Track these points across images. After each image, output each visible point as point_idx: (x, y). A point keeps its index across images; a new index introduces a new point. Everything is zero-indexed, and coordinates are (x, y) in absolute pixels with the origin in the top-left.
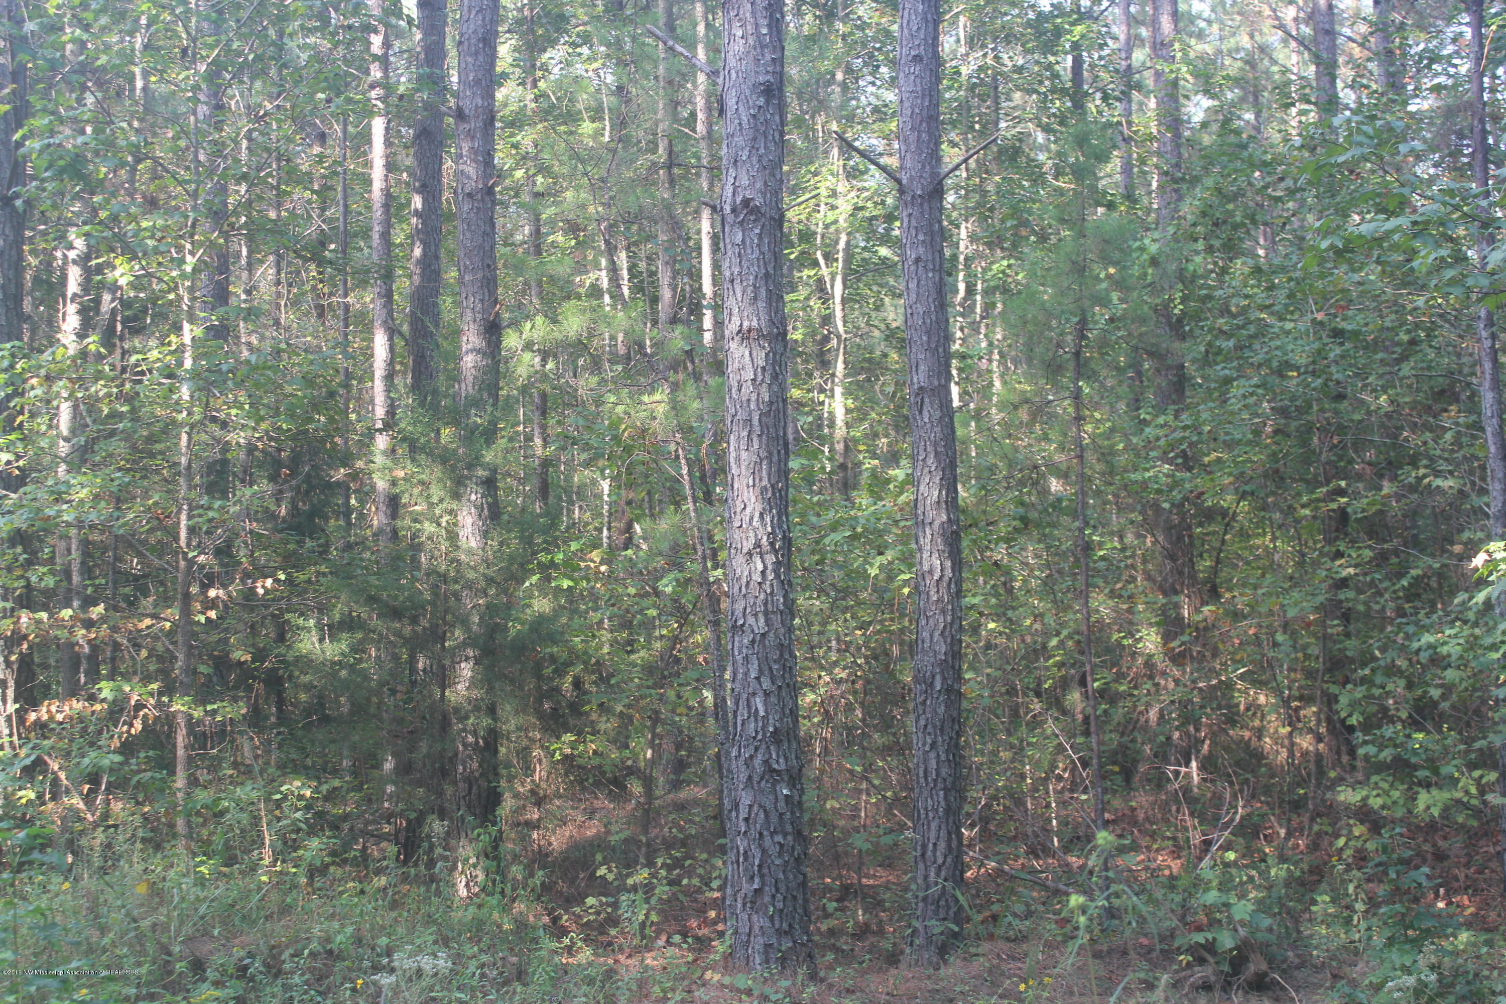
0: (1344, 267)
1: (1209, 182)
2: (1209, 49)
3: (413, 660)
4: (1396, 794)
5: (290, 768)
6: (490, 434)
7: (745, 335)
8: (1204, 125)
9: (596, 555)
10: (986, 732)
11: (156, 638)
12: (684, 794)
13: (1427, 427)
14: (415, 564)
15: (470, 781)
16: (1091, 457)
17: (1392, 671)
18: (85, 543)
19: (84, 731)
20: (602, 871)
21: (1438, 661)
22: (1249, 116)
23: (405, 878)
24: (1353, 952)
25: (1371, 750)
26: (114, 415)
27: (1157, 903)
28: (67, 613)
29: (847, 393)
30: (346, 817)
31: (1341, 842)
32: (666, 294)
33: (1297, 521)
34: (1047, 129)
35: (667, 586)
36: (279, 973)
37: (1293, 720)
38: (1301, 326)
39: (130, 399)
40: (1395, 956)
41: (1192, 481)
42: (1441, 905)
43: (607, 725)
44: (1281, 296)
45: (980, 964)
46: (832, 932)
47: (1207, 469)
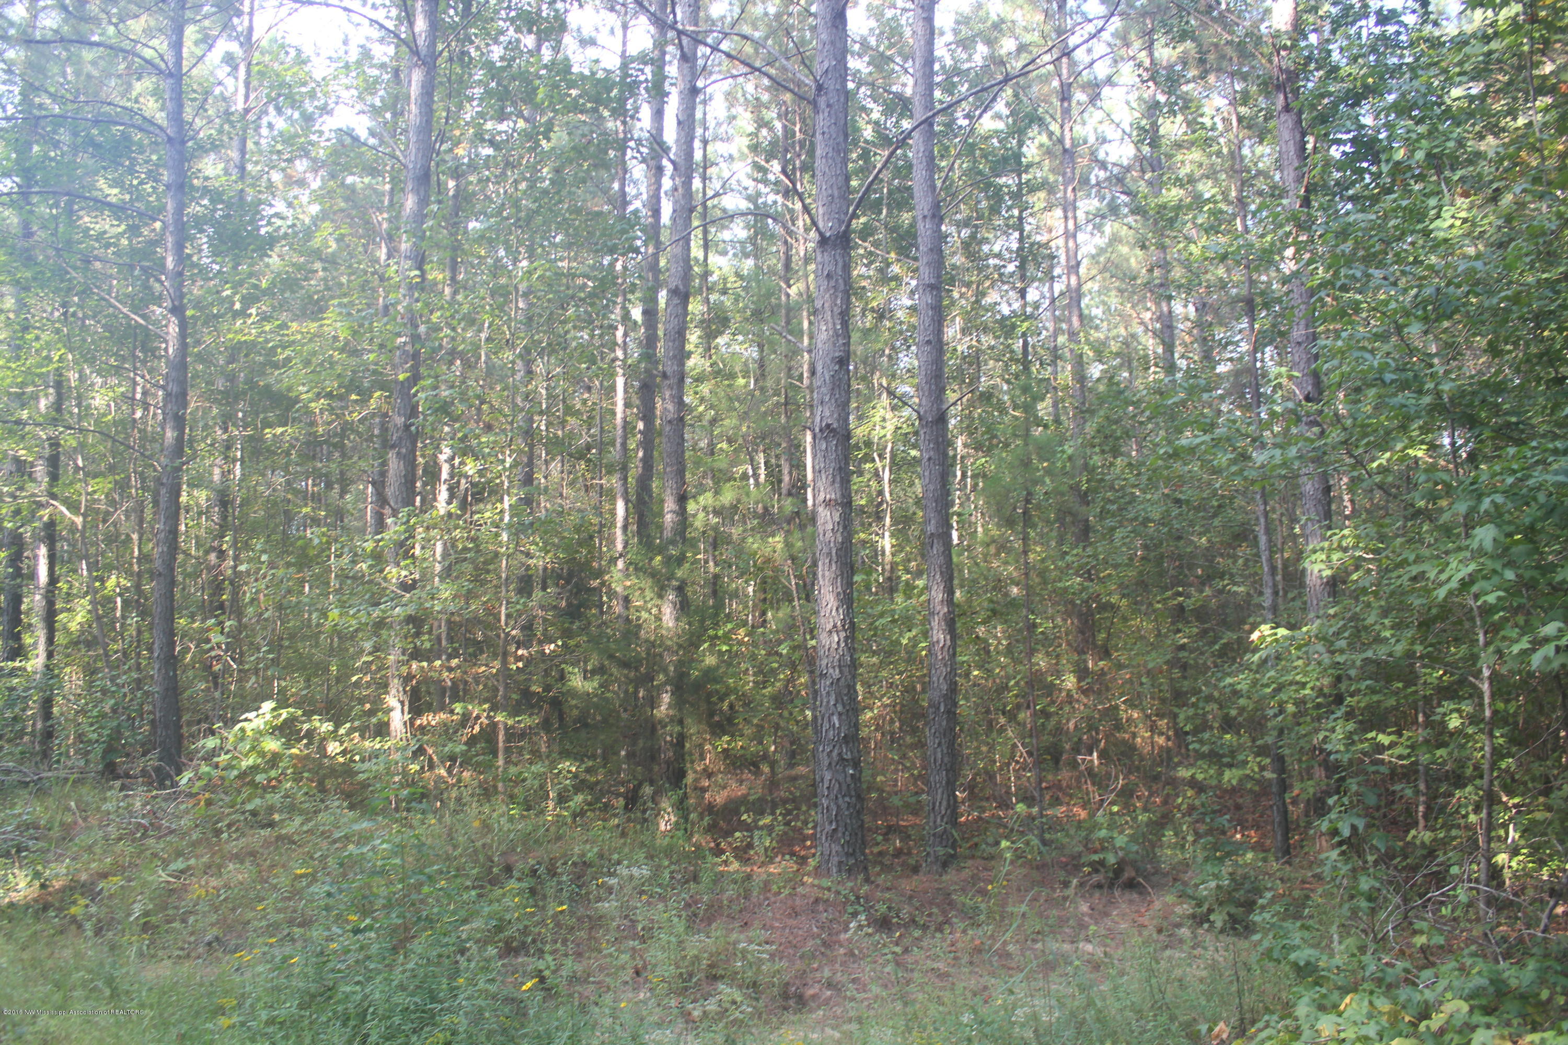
0: (1179, 463)
1: (1102, 413)
2: (1102, 336)
3: (636, 692)
4: (1212, 772)
5: (565, 754)
6: (681, 560)
7: (827, 503)
8: (1098, 380)
9: (742, 632)
10: (974, 735)
11: (488, 678)
12: (793, 772)
13: (1229, 556)
14: (637, 635)
15: (668, 763)
16: (1033, 574)
17: (1209, 698)
18: (449, 622)
19: (446, 731)
20: (744, 817)
21: (1236, 693)
22: (1126, 374)
23: (629, 820)
24: (1185, 865)
25: (1197, 746)
26: (465, 549)
27: (1072, 838)
28: (438, 663)
29: (892, 535)
30: (598, 782)
31: (1180, 800)
32: (786, 478)
33: (1154, 611)
34: (1008, 382)
35: (784, 650)
36: (555, 874)
37: (1153, 729)
38: (1156, 497)
39: (474, 540)
40: (1209, 868)
41: (1094, 587)
42: (1238, 836)
43: (748, 731)
44: (1144, 478)
45: (966, 873)
46: (880, 853)
47: (1102, 581)
